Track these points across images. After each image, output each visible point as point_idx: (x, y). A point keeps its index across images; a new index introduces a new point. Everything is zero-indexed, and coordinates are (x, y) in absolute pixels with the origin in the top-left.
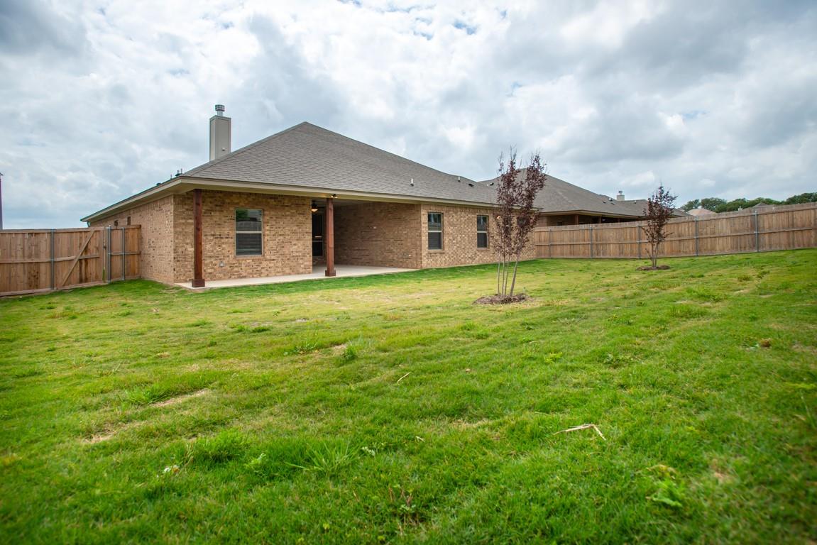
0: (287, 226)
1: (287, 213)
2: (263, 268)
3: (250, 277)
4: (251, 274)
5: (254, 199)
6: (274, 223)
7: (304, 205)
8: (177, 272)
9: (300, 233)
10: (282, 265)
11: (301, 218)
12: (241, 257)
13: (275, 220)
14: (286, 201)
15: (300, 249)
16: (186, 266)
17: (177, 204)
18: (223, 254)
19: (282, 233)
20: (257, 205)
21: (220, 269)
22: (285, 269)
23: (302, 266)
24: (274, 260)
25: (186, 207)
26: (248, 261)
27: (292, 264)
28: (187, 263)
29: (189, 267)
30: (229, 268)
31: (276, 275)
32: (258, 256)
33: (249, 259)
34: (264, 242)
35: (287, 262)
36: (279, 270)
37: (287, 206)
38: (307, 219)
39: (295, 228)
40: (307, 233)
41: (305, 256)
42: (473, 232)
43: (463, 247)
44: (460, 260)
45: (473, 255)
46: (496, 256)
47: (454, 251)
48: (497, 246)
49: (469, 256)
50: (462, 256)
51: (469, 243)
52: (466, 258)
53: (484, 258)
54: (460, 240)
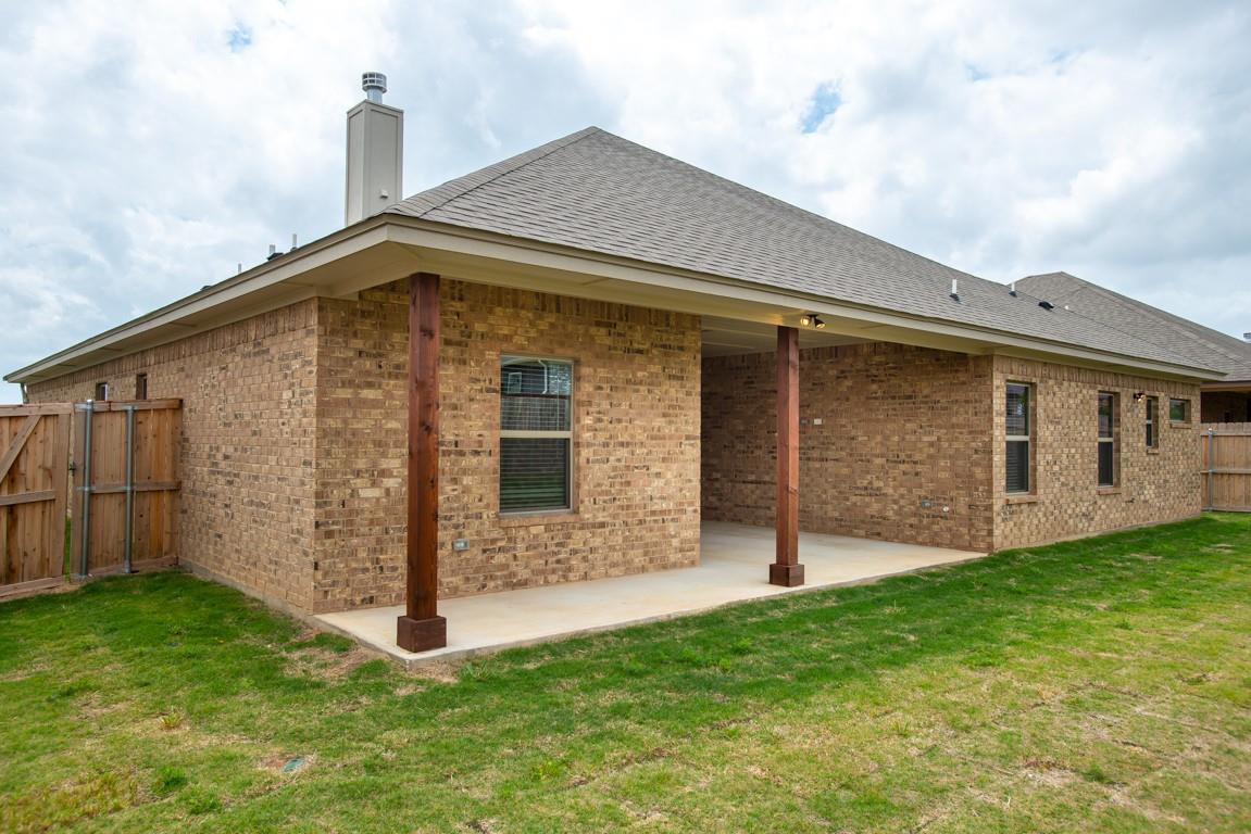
0: (640, 415)
1: (640, 374)
2: (575, 552)
3: (536, 584)
4: (542, 572)
5: (552, 326)
6: (605, 405)
7: (681, 348)
8: (326, 574)
9: (671, 438)
10: (625, 539)
11: (673, 390)
12: (515, 518)
13: (608, 397)
14: (638, 336)
15: (671, 491)
16: (354, 553)
17: (329, 333)
18: (465, 507)
19: (625, 438)
20: (562, 344)
21: (455, 559)
22: (631, 553)
23: (675, 543)
24: (602, 525)
25: (358, 344)
26: (534, 530)
27: (649, 537)
28: (355, 541)
29: (362, 554)
30: (481, 557)
31: (607, 575)
32: (560, 515)
33: (536, 524)
34: (578, 468)
35: (636, 531)
36: (616, 556)
37: (640, 352)
38: (688, 394)
39: (659, 422)
40: (688, 438)
41: (684, 512)
42: (1090, 439)
43: (1072, 484)
44: (1066, 522)
45: (1091, 508)
46: (1133, 508)
47: (1055, 495)
48: (1134, 479)
49: (1083, 510)
50: (1069, 511)
51: (1084, 473)
52: (1077, 516)
53: (1111, 516)
54: (1067, 462)
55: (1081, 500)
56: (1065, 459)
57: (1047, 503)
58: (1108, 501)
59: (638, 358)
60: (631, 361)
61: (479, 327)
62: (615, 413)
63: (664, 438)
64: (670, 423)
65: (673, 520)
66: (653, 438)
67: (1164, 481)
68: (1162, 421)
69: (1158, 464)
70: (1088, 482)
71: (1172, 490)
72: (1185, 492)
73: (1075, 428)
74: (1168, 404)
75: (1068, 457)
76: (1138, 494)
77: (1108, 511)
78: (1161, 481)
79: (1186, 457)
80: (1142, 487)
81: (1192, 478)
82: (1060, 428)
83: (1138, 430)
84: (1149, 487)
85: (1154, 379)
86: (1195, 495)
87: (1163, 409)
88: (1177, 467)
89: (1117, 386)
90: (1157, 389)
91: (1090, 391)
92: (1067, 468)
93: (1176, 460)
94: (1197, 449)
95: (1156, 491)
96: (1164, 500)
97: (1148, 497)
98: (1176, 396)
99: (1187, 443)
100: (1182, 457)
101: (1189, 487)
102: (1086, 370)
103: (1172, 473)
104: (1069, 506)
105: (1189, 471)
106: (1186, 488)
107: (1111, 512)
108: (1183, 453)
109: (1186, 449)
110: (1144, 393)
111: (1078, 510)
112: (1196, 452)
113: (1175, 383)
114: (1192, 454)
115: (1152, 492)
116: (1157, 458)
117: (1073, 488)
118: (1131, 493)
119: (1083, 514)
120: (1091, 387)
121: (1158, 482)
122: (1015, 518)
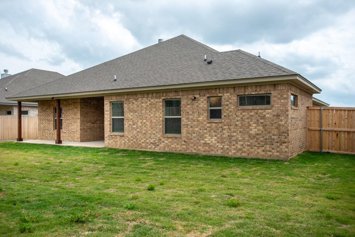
0: (71, 115)
1: (70, 108)
2: (62, 137)
7: (77, 102)
8: (39, 135)
10: (68, 136)
11: (76, 110)
12: (56, 130)
13: (66, 112)
14: (70, 102)
16: (41, 133)
18: (50, 128)
19: (68, 119)
21: (49, 135)
22: (69, 138)
23: (76, 137)
24: (65, 133)
27: (72, 136)
30: (52, 135)
31: (66, 141)
34: (63, 123)
35: (70, 134)
36: (67, 138)
37: (70, 104)
38: (78, 111)
39: (73, 116)
40: (78, 119)
41: (77, 132)
42: (156, 117)
43: (144, 132)
44: (140, 144)
45: (157, 141)
46: (192, 145)
47: (134, 135)
48: (194, 133)
49: (151, 141)
50: (142, 141)
51: (152, 129)
52: (147, 143)
53: (172, 146)
54: (141, 125)
55: (150, 138)
56: (139, 124)
57: (129, 137)
58: (170, 140)
59: (70, 105)
60: (69, 106)
61: (51, 104)
62: (67, 115)
63: (74, 119)
64: (75, 116)
65: (76, 133)
66: (73, 119)
67: (229, 136)
68: (227, 107)
69: (221, 127)
70: (155, 132)
71: (240, 141)
72: (259, 144)
73: (146, 113)
74: (234, 99)
75: (141, 123)
76: (198, 140)
77: (170, 144)
78: (224, 136)
79: (261, 125)
80: (202, 137)
81: (273, 137)
82: (137, 113)
83: (199, 112)
84: (209, 138)
85: (216, 89)
86: (278, 147)
87: (228, 101)
88: (248, 130)
89: (178, 96)
90: (220, 93)
91: (156, 100)
92: (141, 127)
93: (246, 126)
94: (281, 121)
95: (219, 140)
96: (228, 145)
97: (209, 142)
98: (247, 94)
99: (264, 117)
100: (256, 125)
101: (266, 142)
102: (152, 93)
103: (240, 132)
104: (142, 139)
105: (266, 132)
106: (262, 141)
107: (172, 145)
108: (257, 123)
109: (262, 121)
110: (204, 96)
111: (148, 141)
112: (280, 123)
113: (245, 87)
114: (272, 123)
115: (214, 140)
116: (220, 125)
117: (145, 133)
118: (191, 139)
119: (151, 143)
120: (157, 98)
121: (221, 136)
122: (114, 139)
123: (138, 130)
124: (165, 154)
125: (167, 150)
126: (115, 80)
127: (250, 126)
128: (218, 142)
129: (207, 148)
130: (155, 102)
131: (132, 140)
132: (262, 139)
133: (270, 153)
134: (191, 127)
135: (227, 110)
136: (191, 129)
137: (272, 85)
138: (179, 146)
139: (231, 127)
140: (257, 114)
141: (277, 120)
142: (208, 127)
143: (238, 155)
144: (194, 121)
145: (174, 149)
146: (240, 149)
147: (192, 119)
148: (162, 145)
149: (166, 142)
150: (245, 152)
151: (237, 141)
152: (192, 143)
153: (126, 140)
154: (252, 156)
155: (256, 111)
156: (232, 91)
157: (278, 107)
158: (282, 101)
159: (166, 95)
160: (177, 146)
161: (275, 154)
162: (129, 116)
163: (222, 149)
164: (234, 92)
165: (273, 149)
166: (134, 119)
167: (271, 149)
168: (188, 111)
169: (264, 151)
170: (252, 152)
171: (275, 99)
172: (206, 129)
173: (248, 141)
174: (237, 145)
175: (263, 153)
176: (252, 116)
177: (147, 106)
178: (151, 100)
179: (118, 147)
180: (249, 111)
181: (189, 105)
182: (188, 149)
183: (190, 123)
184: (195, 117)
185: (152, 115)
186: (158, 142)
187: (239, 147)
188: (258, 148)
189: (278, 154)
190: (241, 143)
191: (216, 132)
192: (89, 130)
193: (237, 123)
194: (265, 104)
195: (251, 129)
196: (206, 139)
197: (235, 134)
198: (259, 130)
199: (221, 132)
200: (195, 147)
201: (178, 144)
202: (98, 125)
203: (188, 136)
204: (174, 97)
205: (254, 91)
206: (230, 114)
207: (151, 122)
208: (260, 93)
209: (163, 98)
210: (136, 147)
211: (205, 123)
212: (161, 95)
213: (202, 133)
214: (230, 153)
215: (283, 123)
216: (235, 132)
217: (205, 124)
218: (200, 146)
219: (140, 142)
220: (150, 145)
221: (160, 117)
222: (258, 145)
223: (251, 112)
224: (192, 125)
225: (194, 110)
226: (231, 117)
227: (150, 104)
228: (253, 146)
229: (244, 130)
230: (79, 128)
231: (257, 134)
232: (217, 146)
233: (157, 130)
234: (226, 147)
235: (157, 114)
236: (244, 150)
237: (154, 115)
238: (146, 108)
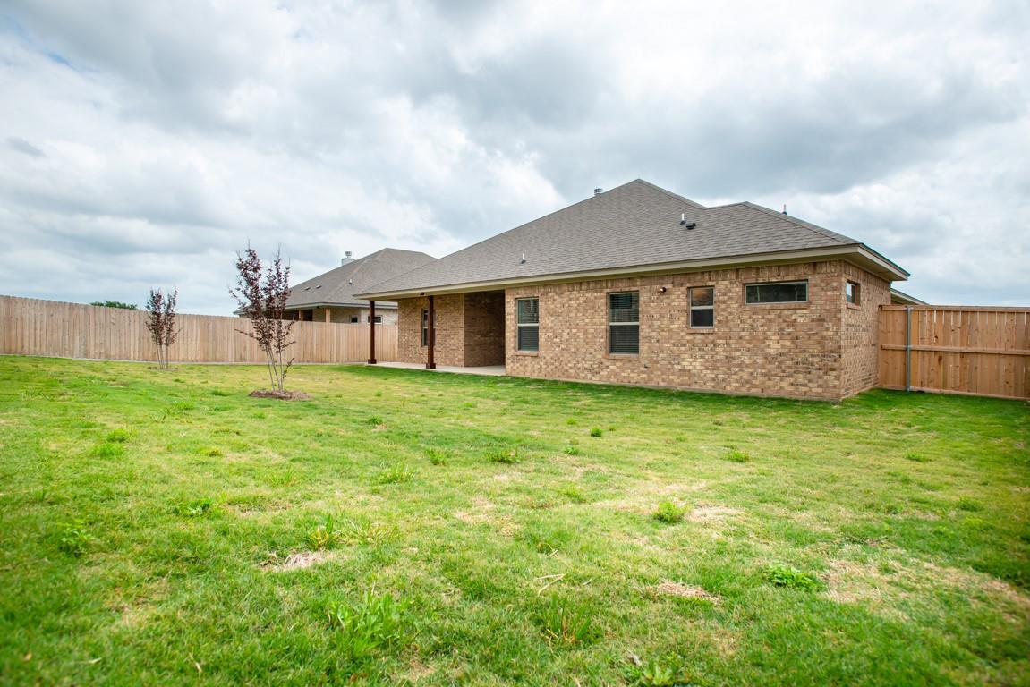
0: (449, 321)
1: (448, 310)
7: (458, 301)
8: (399, 355)
11: (456, 314)
12: (425, 347)
13: (441, 317)
14: (448, 300)
15: (456, 343)
18: (416, 344)
19: (444, 328)
21: (415, 355)
22: (446, 360)
23: (457, 359)
24: (441, 351)
28: (402, 349)
29: (402, 352)
30: (419, 355)
35: (447, 354)
36: (443, 359)
38: (461, 314)
39: (453, 323)
40: (460, 328)
41: (459, 350)
42: (595, 324)
43: (573, 350)
44: (566, 371)
45: (595, 366)
46: (659, 373)
47: (556, 355)
48: (663, 352)
49: (586, 366)
50: (570, 365)
51: (587, 344)
52: (579, 369)
53: (623, 374)
54: (567, 337)
55: (583, 359)
56: (565, 336)
57: (548, 358)
58: (619, 364)
59: (448, 306)
60: (446, 307)
61: (419, 304)
62: (442, 321)
63: (454, 328)
64: (455, 323)
65: (457, 352)
66: (452, 328)
67: (726, 357)
68: (723, 306)
69: (713, 342)
70: (592, 350)
71: (747, 366)
72: (784, 372)
73: (577, 317)
74: (737, 290)
75: (568, 334)
76: (670, 363)
77: (618, 371)
78: (718, 357)
79: (789, 337)
80: (677, 358)
81: (810, 359)
82: (561, 318)
83: (671, 315)
84: (691, 360)
85: (703, 273)
86: (820, 377)
87: (725, 295)
88: (762, 346)
89: (634, 286)
90: (710, 280)
91: (595, 294)
92: (567, 340)
93: (759, 340)
94: (827, 329)
95: (707, 364)
96: (725, 373)
97: (691, 368)
98: (760, 281)
99: (793, 323)
100: (778, 337)
101: (797, 368)
102: (588, 282)
103: (748, 351)
104: (569, 362)
105: (797, 350)
106: (790, 367)
107: (623, 372)
108: (781, 333)
109: (791, 330)
110: (682, 286)
111: (580, 365)
112: (825, 333)
113: (758, 268)
114: (808, 334)
115: (698, 364)
116: (711, 337)
117: (575, 353)
118: (657, 362)
119: (586, 369)
120: (596, 292)
121: (712, 357)
122: (521, 362)
123: (563, 346)
124: (609, 388)
125: (613, 381)
126: (523, 262)
127: (766, 339)
128: (707, 368)
129: (687, 378)
130: (592, 298)
131: (553, 364)
132: (789, 363)
133: (805, 389)
134: (658, 341)
135: (724, 310)
136: (657, 344)
137: (809, 264)
138: (636, 375)
139: (731, 341)
140: (779, 317)
141: (820, 328)
142: (688, 341)
143: (744, 391)
144: (663, 331)
145: (626, 381)
146: (747, 382)
147: (659, 327)
148: (604, 373)
149: (612, 367)
150: (756, 386)
151: (741, 366)
152: (659, 370)
153: (541, 363)
154: (768, 394)
155: (779, 312)
156: (734, 276)
157: (821, 305)
158: (829, 293)
159: (612, 286)
160: (632, 375)
161: (813, 390)
162: (548, 322)
163: (713, 380)
164: (737, 278)
165: (810, 381)
166: (555, 327)
167: (806, 382)
168: (652, 312)
169: (792, 384)
170: (769, 387)
171: (815, 289)
172: (685, 345)
173: (763, 367)
174: (741, 374)
175: (791, 389)
176: (770, 321)
177: (579, 305)
178: (587, 295)
179: (527, 375)
180: (766, 312)
181: (653, 302)
182: (652, 380)
183: (654, 333)
184: (665, 323)
185: (587, 321)
186: (598, 367)
187: (745, 377)
188: (782, 380)
189: (820, 390)
190: (750, 370)
191: (703, 350)
192: (477, 348)
193: (743, 334)
194: (796, 298)
195: (769, 345)
196: (684, 363)
197: (738, 354)
198: (783, 346)
199: (712, 349)
200: (664, 377)
201: (632, 372)
202: (492, 338)
203: (652, 358)
204: (627, 289)
205: (774, 276)
206: (730, 317)
207: (586, 333)
208: (786, 279)
209: (608, 290)
210: (559, 376)
211: (682, 334)
212: (604, 285)
213: (677, 352)
214: (728, 388)
215: (830, 333)
216: (739, 350)
217: (682, 337)
218: (673, 374)
219: (567, 368)
220: (583, 372)
221: (602, 324)
222: (782, 374)
223: (769, 313)
224: (659, 337)
225: (663, 312)
226: (731, 324)
227: (584, 302)
228: (772, 375)
229: (755, 346)
230: (461, 344)
231: (781, 355)
232: (705, 375)
233: (596, 347)
234: (721, 376)
235: (597, 319)
236: (754, 382)
237: (592, 320)
238: (577, 309)
